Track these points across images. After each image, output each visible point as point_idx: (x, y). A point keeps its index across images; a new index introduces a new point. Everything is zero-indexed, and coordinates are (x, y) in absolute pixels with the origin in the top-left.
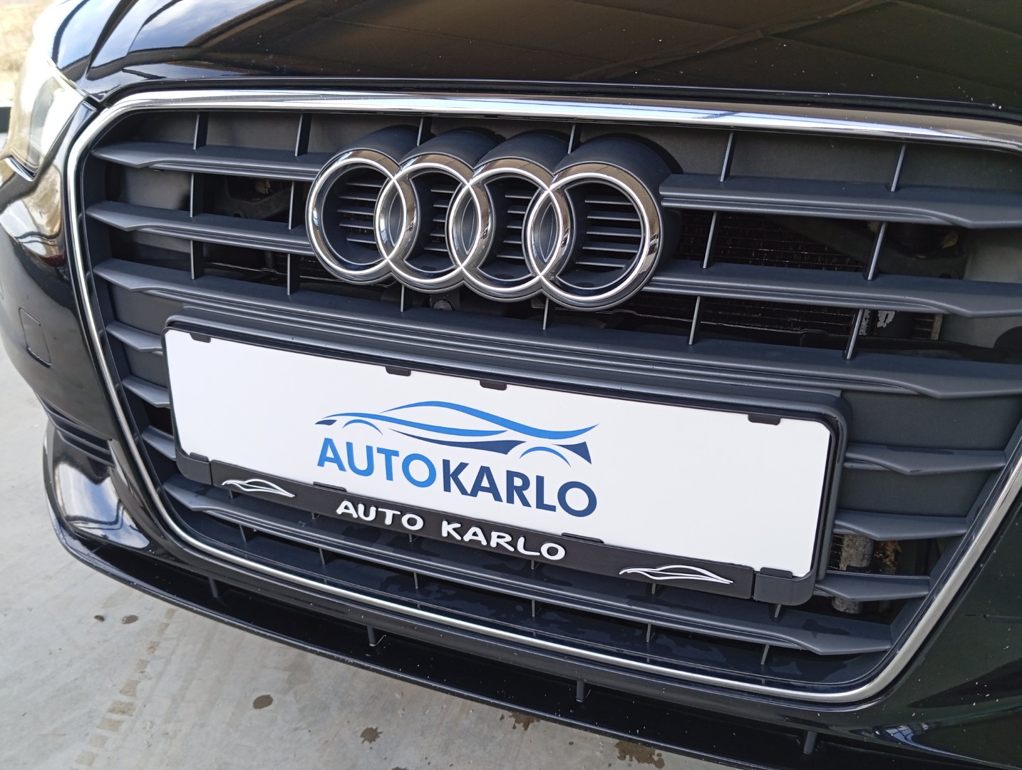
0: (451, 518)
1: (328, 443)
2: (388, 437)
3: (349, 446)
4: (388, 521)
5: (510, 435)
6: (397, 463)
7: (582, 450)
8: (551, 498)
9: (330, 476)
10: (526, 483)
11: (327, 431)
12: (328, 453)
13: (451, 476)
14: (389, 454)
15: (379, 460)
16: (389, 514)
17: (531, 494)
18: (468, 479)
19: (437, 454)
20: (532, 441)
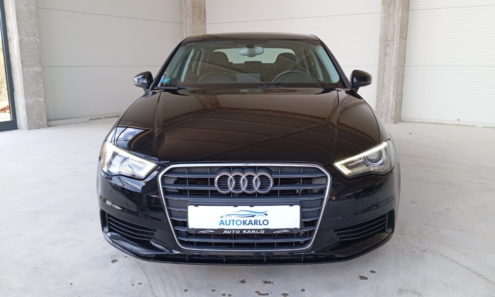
0: (245, 230)
1: (222, 221)
2: (234, 218)
3: (226, 221)
4: (233, 232)
5: (254, 214)
6: (235, 222)
7: (266, 214)
8: (261, 223)
9: (222, 227)
10: (257, 221)
11: (222, 219)
12: (222, 223)
13: (244, 222)
14: (233, 221)
15: (231, 222)
16: (234, 231)
17: (258, 223)
18: (247, 223)
19: (242, 219)
20: (258, 214)
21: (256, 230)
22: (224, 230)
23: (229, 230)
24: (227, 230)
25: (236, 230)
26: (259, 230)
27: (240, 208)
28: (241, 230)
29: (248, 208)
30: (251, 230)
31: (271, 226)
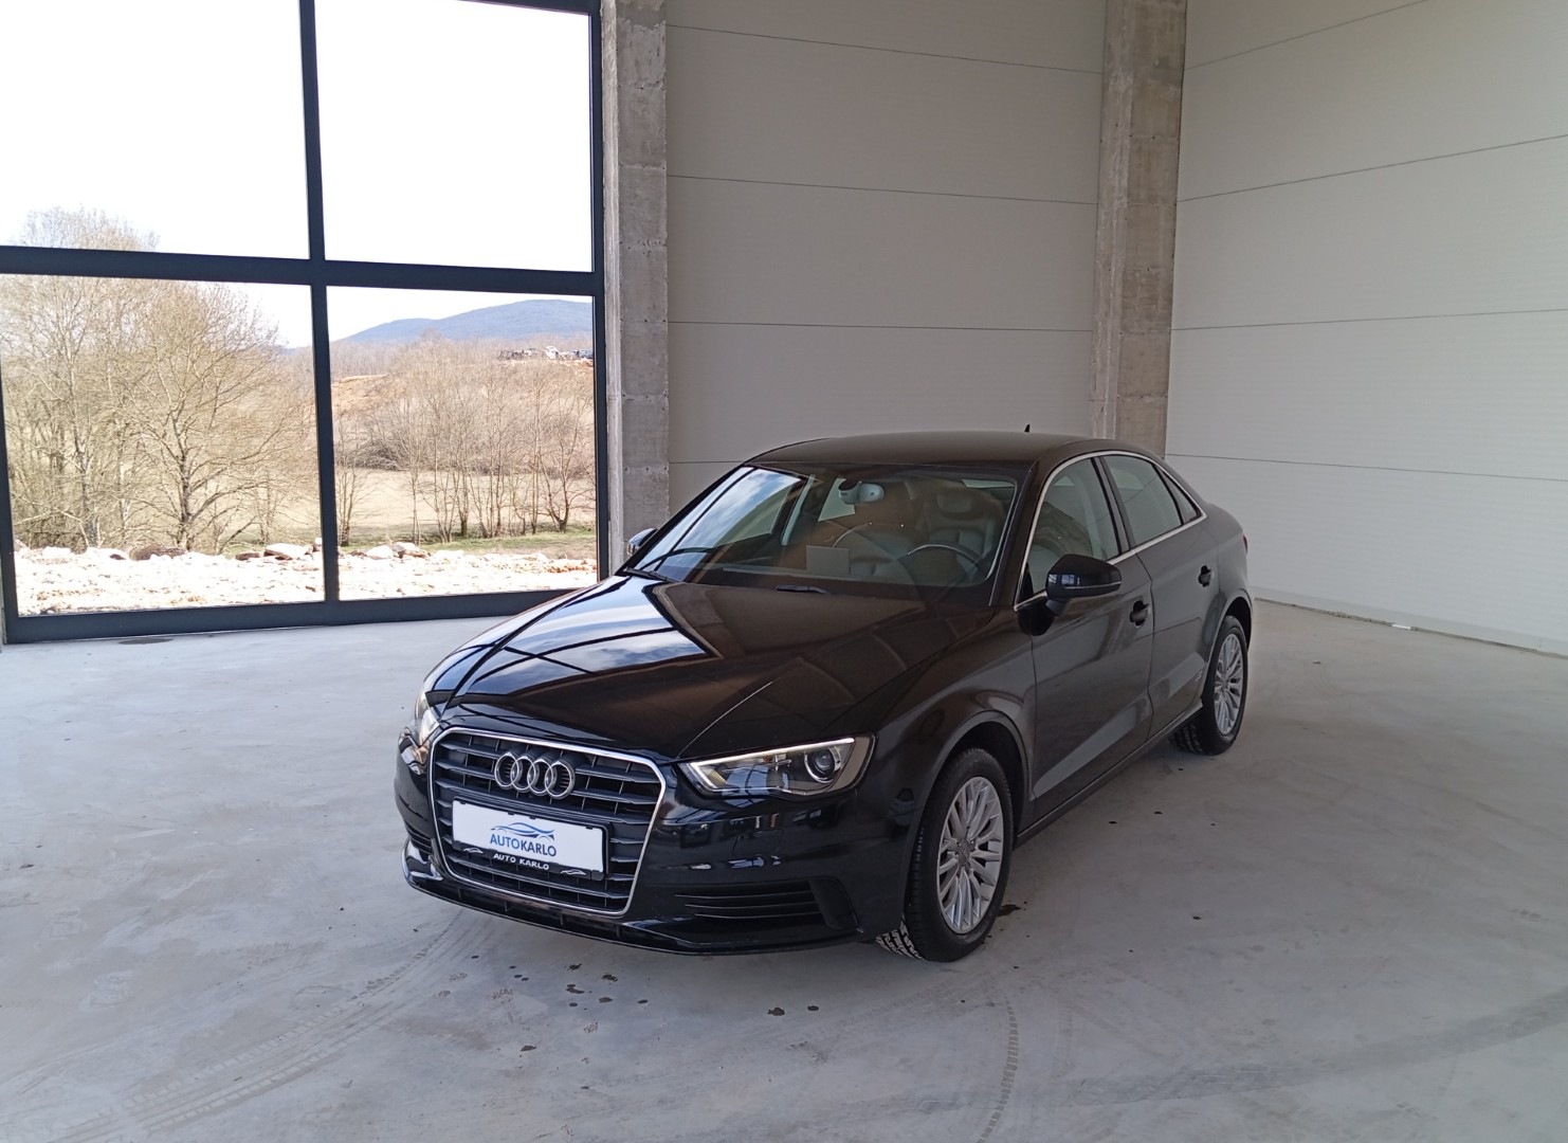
0: (522, 858)
1: (493, 836)
2: (508, 834)
3: (498, 837)
4: (507, 859)
5: (536, 833)
6: (510, 841)
7: (552, 836)
9: (494, 846)
10: (540, 847)
11: (493, 832)
13: (523, 845)
14: (508, 839)
15: (506, 841)
16: (508, 857)
17: (541, 850)
18: (527, 846)
19: (520, 838)
20: (542, 834)
21: (537, 861)
22: (495, 852)
23: (503, 854)
24: (499, 853)
25: (511, 856)
26: (542, 863)
27: (517, 818)
28: (518, 858)
29: (526, 819)
30: (531, 860)
31: (560, 860)
